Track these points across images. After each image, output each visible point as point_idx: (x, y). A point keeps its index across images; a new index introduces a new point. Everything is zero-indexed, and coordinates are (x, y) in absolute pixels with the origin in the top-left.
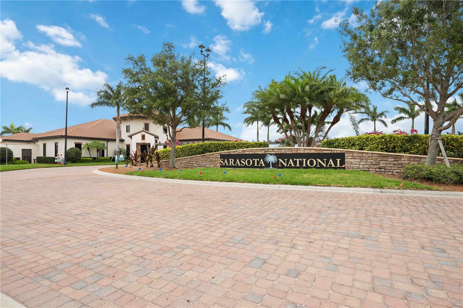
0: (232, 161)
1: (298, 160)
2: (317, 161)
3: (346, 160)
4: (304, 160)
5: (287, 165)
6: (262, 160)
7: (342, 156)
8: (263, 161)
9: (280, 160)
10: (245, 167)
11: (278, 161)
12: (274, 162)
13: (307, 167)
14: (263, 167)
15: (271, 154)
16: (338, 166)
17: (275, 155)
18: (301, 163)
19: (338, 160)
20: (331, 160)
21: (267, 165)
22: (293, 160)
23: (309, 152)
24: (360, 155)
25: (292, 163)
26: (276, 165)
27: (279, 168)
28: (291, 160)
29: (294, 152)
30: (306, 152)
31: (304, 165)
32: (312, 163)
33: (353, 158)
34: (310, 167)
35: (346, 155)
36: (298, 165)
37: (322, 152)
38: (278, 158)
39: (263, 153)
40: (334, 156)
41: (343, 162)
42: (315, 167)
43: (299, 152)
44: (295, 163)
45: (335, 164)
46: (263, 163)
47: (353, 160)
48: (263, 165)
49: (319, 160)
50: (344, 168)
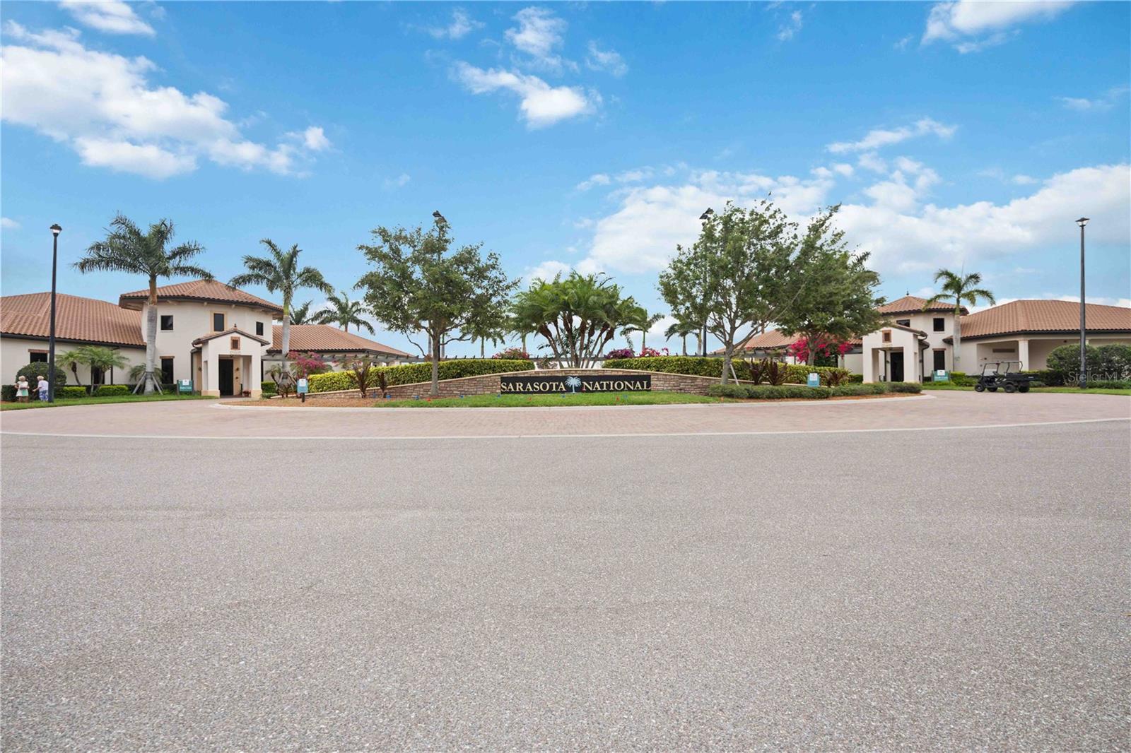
0: (520, 386)
1: (605, 383)
2: (624, 384)
3: (652, 382)
4: (612, 383)
5: (593, 388)
6: (562, 384)
7: (648, 378)
8: (564, 384)
9: (585, 383)
10: (540, 392)
11: (583, 384)
12: (577, 386)
13: (615, 390)
14: (563, 392)
15: (573, 377)
16: (645, 388)
17: (579, 377)
18: (608, 386)
19: (645, 382)
20: (638, 383)
21: (569, 389)
22: (599, 383)
23: (616, 374)
24: (664, 377)
25: (598, 387)
26: (579, 389)
27: (583, 392)
28: (597, 383)
29: (600, 374)
30: (613, 374)
31: (612, 388)
32: (619, 386)
33: (658, 380)
34: (617, 391)
35: (652, 377)
36: (605, 389)
37: (629, 374)
38: (582, 381)
39: (564, 375)
40: (641, 378)
41: (649, 385)
42: (623, 390)
43: (606, 374)
44: (601, 386)
45: (643, 386)
46: (563, 387)
47: (658, 383)
48: (564, 389)
49: (626, 383)
50: (650, 390)
